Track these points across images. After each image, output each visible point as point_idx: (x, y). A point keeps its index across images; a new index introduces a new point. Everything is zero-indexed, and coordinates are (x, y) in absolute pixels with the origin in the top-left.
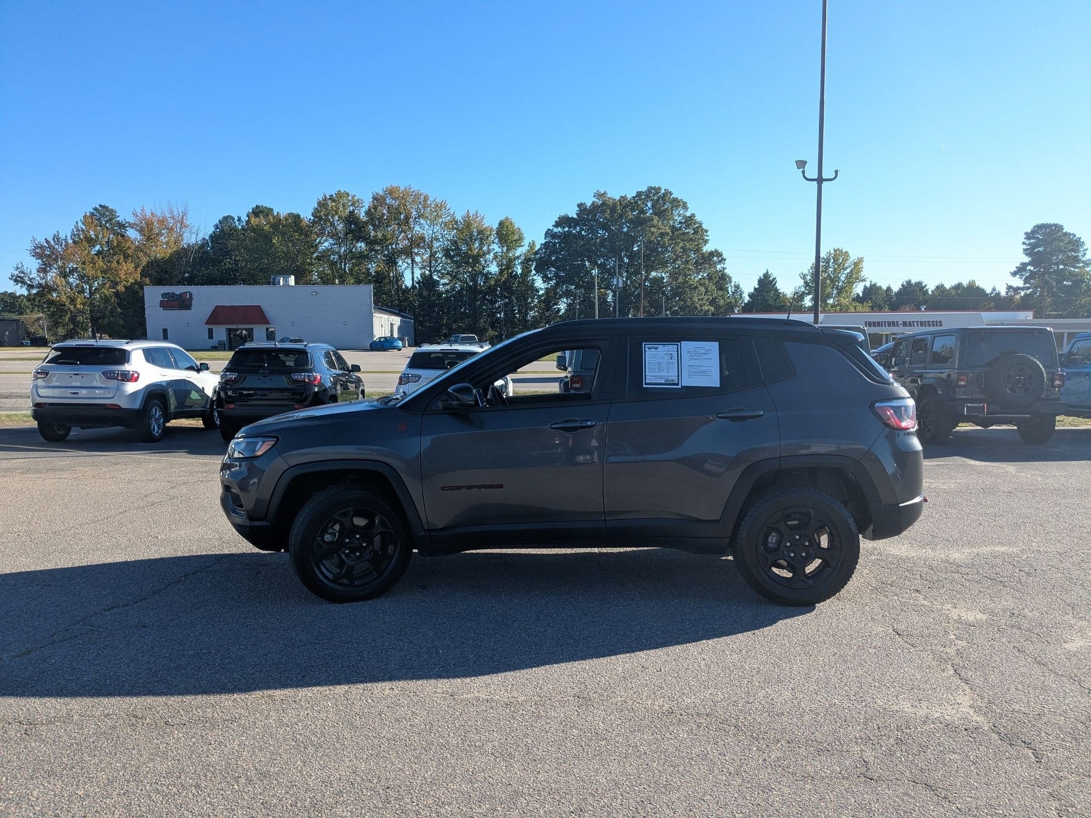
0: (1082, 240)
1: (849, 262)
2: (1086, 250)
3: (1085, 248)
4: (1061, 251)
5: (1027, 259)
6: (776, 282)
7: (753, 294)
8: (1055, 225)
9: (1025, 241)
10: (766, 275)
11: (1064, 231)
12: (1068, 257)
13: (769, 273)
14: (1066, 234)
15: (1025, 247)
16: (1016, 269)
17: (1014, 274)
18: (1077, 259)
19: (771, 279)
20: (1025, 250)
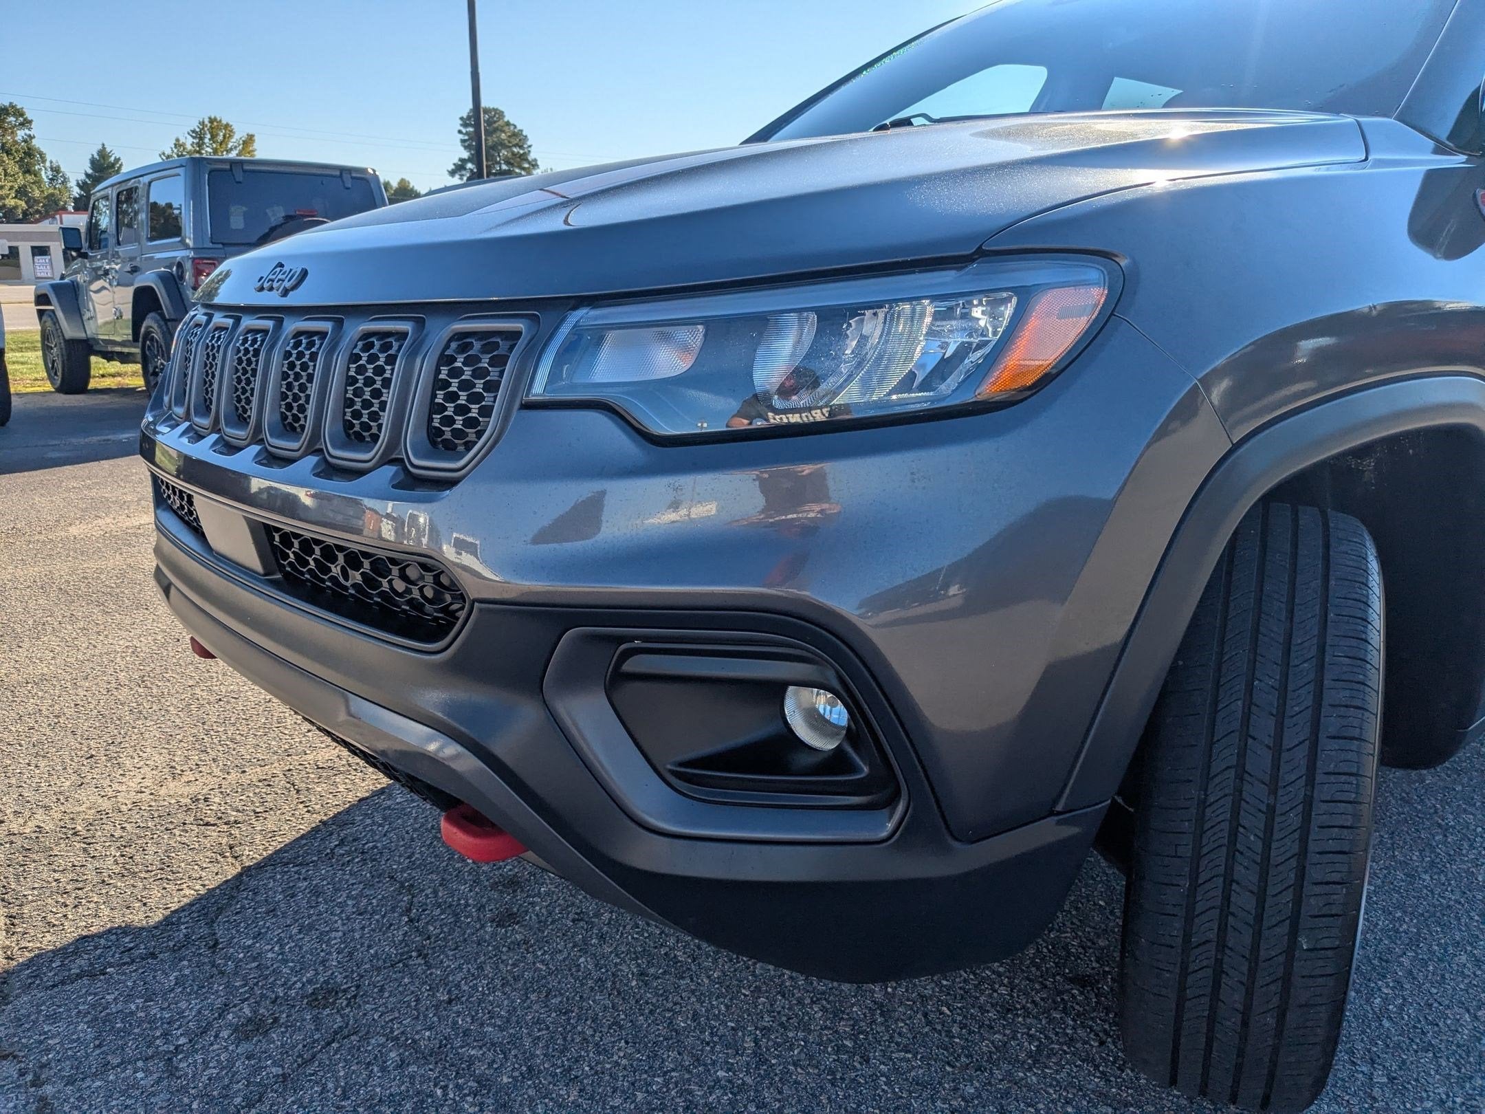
0: (524, 133)
1: (233, 140)
2: (530, 146)
3: (529, 143)
4: (504, 146)
5: (465, 154)
6: (121, 165)
7: (85, 183)
8: (495, 110)
9: (462, 128)
10: (103, 153)
11: (506, 119)
12: (513, 154)
13: (108, 150)
14: (508, 124)
15: (461, 136)
16: (453, 167)
17: (452, 173)
18: (523, 157)
19: (112, 159)
20: (463, 141)
